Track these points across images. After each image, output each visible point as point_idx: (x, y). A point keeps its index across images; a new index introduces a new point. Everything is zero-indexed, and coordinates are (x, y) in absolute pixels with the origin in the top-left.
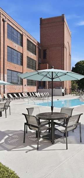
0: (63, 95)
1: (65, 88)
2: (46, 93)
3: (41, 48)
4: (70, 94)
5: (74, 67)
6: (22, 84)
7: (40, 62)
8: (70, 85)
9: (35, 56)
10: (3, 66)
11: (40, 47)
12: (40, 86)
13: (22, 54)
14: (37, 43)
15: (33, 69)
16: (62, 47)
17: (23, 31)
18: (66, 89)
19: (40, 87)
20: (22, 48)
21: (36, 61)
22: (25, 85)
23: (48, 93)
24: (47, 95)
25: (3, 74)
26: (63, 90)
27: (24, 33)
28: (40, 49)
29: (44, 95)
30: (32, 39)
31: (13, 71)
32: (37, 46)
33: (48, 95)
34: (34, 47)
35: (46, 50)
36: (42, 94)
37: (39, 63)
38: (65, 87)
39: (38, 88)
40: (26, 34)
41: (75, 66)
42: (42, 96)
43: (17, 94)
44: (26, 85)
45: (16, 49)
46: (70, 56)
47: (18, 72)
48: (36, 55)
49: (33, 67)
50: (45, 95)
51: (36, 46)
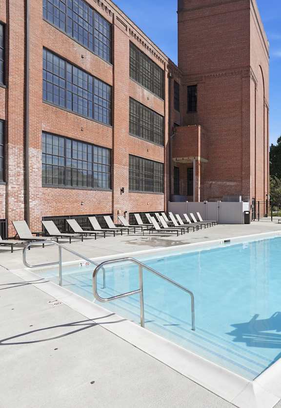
0: (247, 222)
1: (251, 200)
2: (192, 215)
3: (179, 81)
4: (266, 216)
5: (276, 144)
6: (111, 187)
7: (178, 123)
8: (266, 191)
9: (159, 101)
10: (21, 119)
11: (179, 77)
12: (177, 192)
13: (112, 88)
14: (167, 63)
15: (152, 139)
16: (242, 77)
17: (113, 11)
18: (254, 203)
19: (176, 197)
20: (110, 66)
21: (164, 117)
22: (122, 190)
23: (198, 214)
24: (195, 221)
25: (22, 146)
26: (246, 207)
27: (116, 21)
28: (175, 82)
29: (182, 223)
30: (150, 47)
31: (72, 139)
32: (166, 73)
33: (198, 221)
34: (158, 75)
35: (196, 85)
36: (176, 220)
37: (172, 124)
38: (252, 195)
39: (170, 199)
40: (126, 27)
41: (278, 141)
42: (177, 225)
43: (84, 221)
44: (126, 190)
45: (87, 66)
46: (266, 109)
47: (93, 145)
48: (164, 98)
49: (152, 132)
50: (188, 220)
51: (164, 72)
